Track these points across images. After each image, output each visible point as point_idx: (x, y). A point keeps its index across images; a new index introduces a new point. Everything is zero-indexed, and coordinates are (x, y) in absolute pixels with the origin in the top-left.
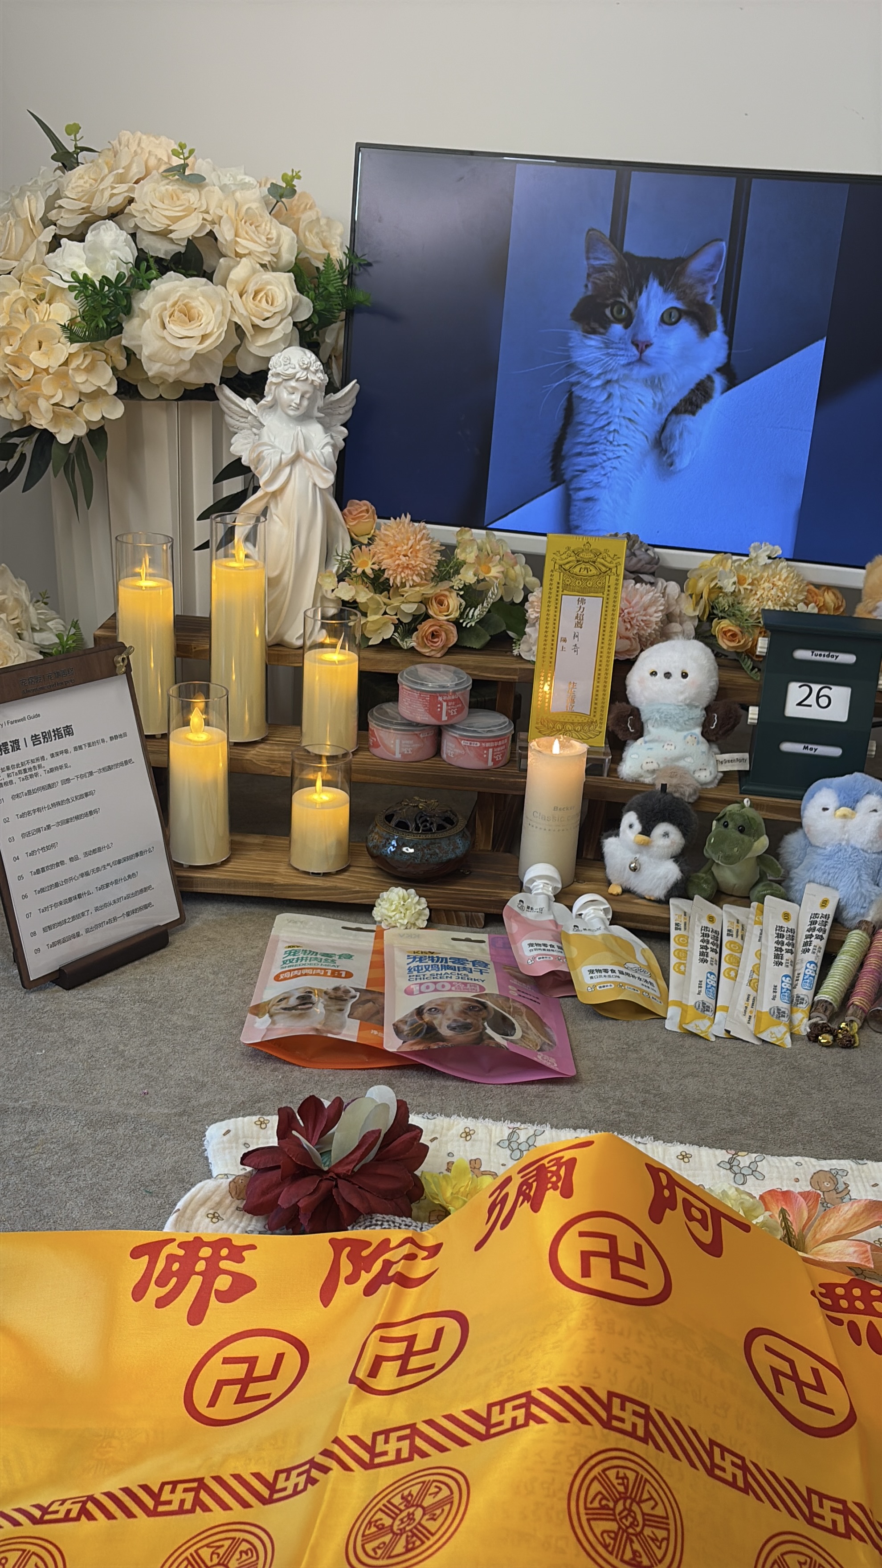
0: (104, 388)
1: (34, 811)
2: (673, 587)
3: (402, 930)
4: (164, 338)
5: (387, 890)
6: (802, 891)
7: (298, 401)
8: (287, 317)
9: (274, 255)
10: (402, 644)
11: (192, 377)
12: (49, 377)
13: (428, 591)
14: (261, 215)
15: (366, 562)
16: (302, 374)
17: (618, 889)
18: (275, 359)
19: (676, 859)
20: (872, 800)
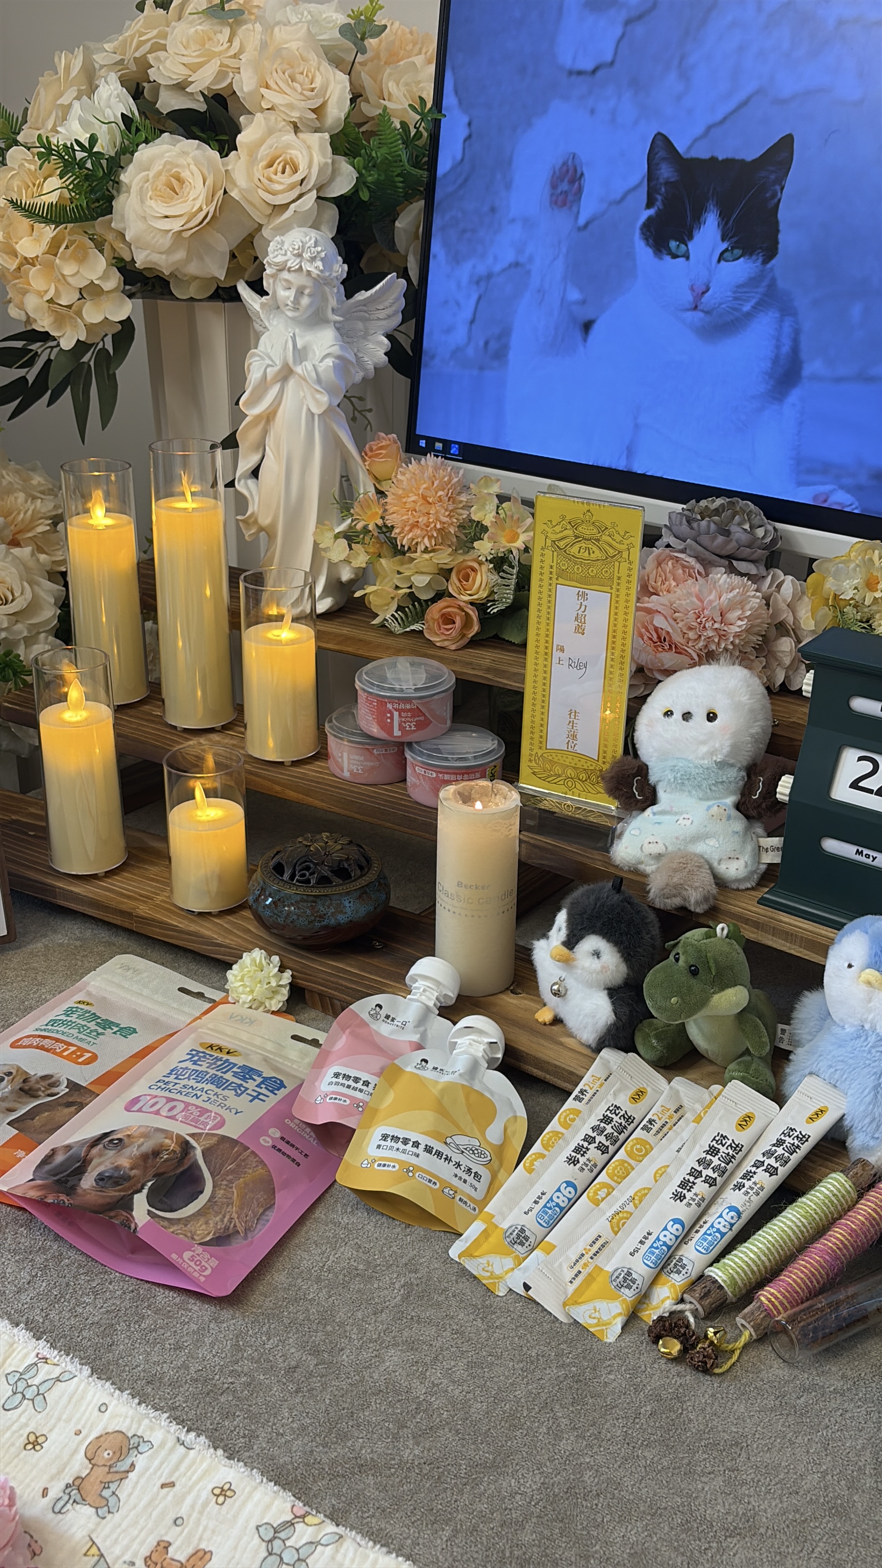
0: (96, 282)
2: (789, 584)
3: (244, 1010)
4: (146, 219)
5: (252, 949)
6: (796, 1086)
7: (295, 298)
8: (310, 190)
9: (314, 111)
10: (397, 628)
11: (193, 269)
12: (39, 267)
13: (445, 560)
14: (305, 59)
15: (376, 514)
16: (293, 263)
17: (544, 1016)
18: (271, 244)
19: (613, 992)
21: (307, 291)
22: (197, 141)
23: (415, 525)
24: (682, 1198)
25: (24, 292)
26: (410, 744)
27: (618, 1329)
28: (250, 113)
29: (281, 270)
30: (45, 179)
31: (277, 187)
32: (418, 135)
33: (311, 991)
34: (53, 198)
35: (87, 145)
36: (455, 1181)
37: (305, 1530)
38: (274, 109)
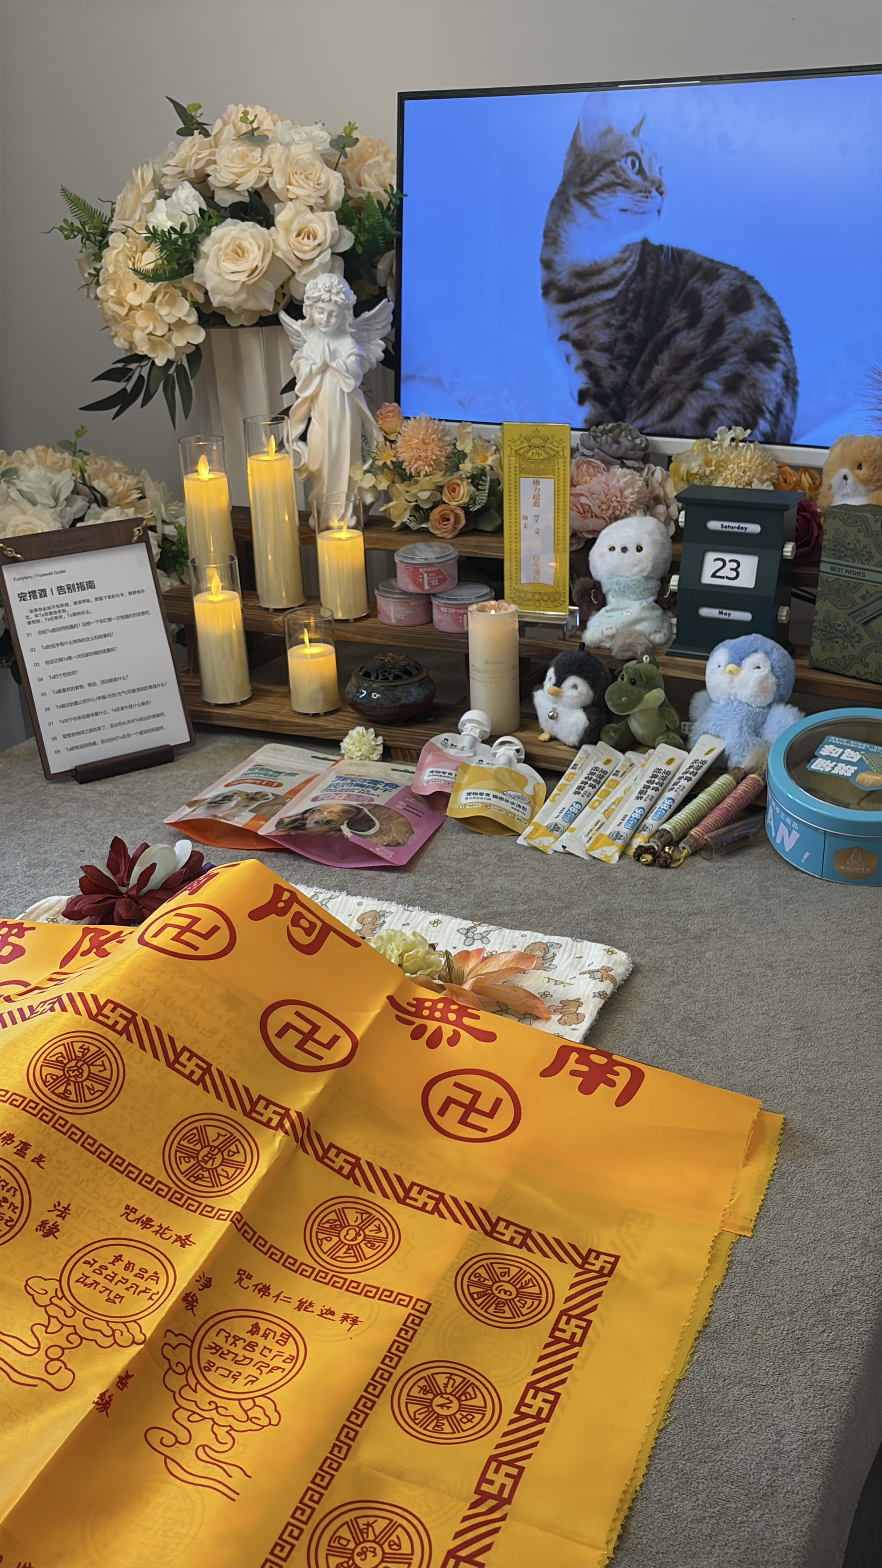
0: (183, 318)
1: (58, 645)
2: (659, 472)
3: (357, 761)
4: (221, 275)
5: (353, 729)
6: (696, 741)
7: (325, 319)
8: (327, 249)
9: (321, 197)
10: (413, 526)
11: (251, 305)
12: (141, 312)
13: (440, 480)
14: (313, 165)
15: (389, 455)
16: (326, 296)
17: (544, 737)
18: (308, 285)
19: (585, 709)
20: (757, 658)
21: (334, 314)
22: (251, 223)
23: (419, 458)
24: (641, 798)
25: (131, 330)
26: (434, 595)
27: (617, 858)
28: (280, 201)
29: (316, 302)
30: (143, 253)
31: (307, 248)
32: (389, 207)
33: (395, 748)
34: (151, 266)
35: (179, 229)
36: (513, 811)
37: (482, 929)
38: (297, 198)
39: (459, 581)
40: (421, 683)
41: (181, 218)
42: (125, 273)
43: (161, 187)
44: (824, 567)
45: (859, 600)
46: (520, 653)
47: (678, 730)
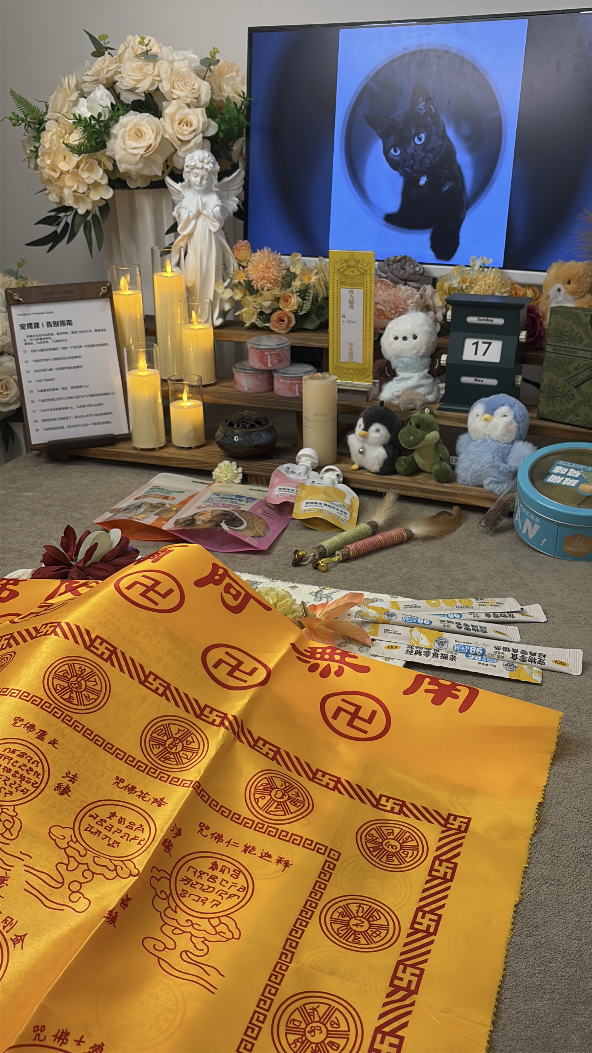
0: (99, 181)
2: (429, 288)
4: (125, 149)
5: (221, 462)
7: (199, 181)
8: (199, 134)
9: (195, 98)
10: (260, 324)
11: (146, 172)
12: (69, 175)
13: (278, 293)
14: (189, 76)
15: (242, 277)
16: (199, 165)
17: (355, 467)
19: (385, 446)
20: (504, 409)
21: (205, 178)
22: (147, 114)
23: (263, 278)
25: (61, 188)
26: (275, 371)
28: (168, 101)
29: (192, 169)
30: (70, 134)
31: (186, 133)
32: (241, 107)
33: (251, 475)
34: (77, 143)
35: (96, 117)
36: (338, 514)
37: (326, 592)
38: (179, 98)
39: (292, 362)
40: (269, 430)
41: (97, 110)
42: (58, 148)
43: (82, 90)
44: (548, 348)
45: (573, 370)
46: (338, 410)
47: (448, 461)
